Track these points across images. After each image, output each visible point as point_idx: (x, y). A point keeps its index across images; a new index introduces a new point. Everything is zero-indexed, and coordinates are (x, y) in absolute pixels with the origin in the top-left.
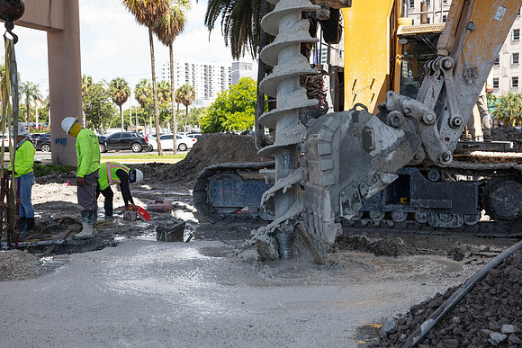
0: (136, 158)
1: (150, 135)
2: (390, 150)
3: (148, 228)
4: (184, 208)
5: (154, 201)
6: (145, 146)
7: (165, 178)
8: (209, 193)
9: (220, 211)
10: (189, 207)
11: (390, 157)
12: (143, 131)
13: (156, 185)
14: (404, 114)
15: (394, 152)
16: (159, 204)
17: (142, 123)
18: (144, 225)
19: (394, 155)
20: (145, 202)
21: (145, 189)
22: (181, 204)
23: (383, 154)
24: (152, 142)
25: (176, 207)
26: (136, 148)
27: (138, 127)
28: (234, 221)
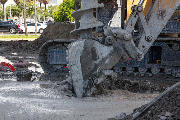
0: (11, 37)
1: (22, 23)
2: (106, 58)
3: (13, 75)
4: (35, 66)
5: (18, 61)
6: (18, 30)
7: (27, 49)
8: (48, 56)
9: (54, 67)
10: (38, 65)
11: (107, 61)
12: (18, 21)
13: (21, 53)
14: (114, 37)
15: (109, 58)
16: (21, 63)
17: (18, 15)
18: (11, 73)
19: (109, 60)
20: (13, 62)
21: (14, 55)
22: (34, 63)
23: (104, 60)
24: (22, 27)
25: (31, 65)
26: (13, 31)
27: (15, 18)
28: (62, 72)
